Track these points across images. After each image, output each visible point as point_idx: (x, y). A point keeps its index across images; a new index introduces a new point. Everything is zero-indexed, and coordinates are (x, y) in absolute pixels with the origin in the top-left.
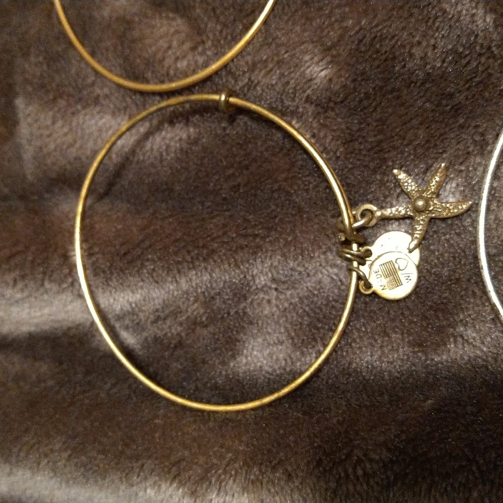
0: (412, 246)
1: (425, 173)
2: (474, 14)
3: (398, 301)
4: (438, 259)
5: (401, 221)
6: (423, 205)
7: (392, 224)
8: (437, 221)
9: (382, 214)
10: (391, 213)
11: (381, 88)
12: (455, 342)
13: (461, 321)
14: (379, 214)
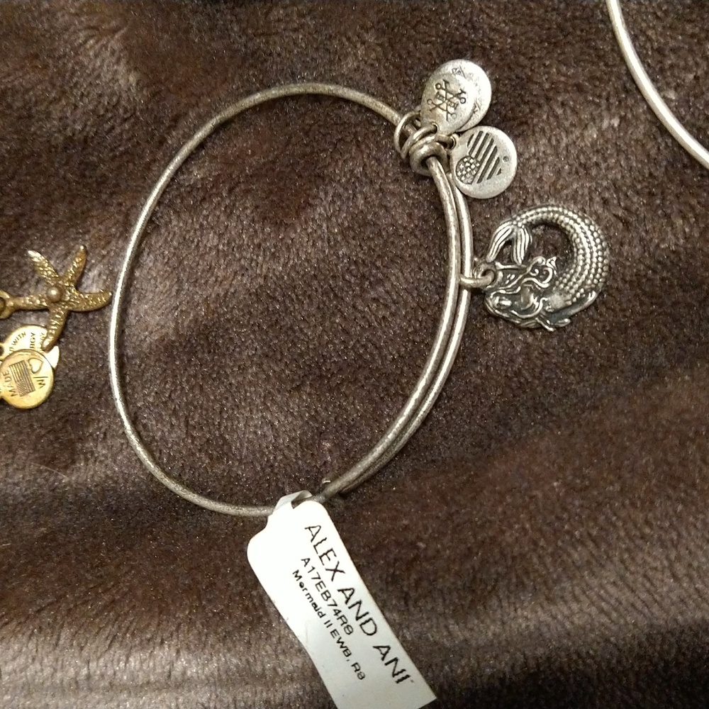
0: (47, 343)
1: (66, 255)
2: (116, 71)
3: (30, 410)
4: (76, 360)
5: (40, 313)
6: (57, 295)
7: (30, 316)
8: (77, 314)
9: (15, 304)
10: (25, 303)
11: (16, 152)
12: (87, 460)
13: (91, 435)
14: (11, 303)
